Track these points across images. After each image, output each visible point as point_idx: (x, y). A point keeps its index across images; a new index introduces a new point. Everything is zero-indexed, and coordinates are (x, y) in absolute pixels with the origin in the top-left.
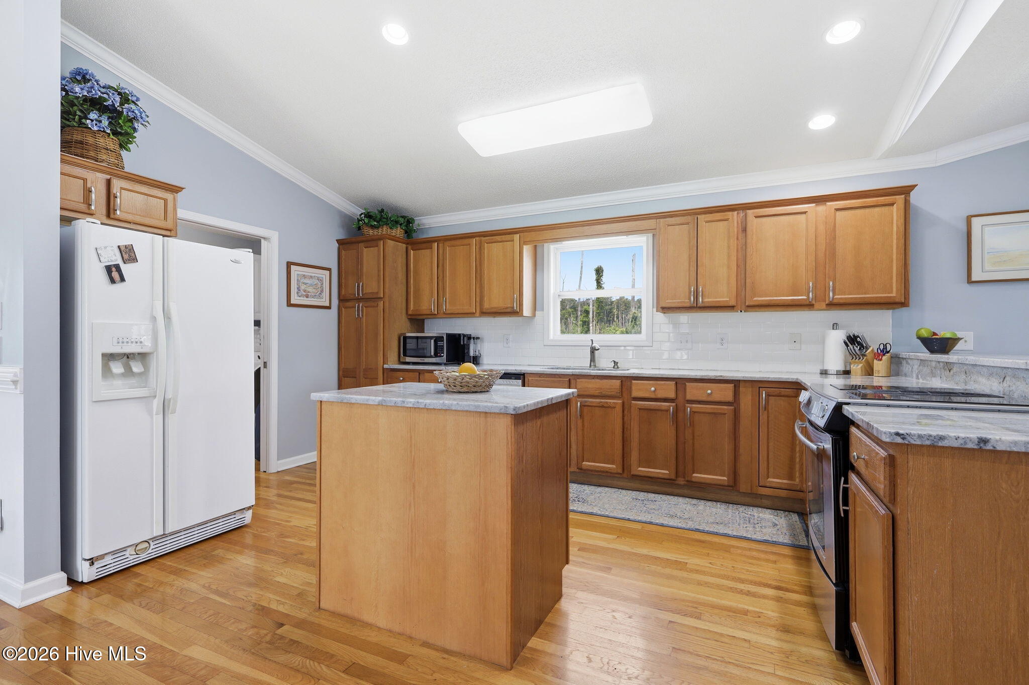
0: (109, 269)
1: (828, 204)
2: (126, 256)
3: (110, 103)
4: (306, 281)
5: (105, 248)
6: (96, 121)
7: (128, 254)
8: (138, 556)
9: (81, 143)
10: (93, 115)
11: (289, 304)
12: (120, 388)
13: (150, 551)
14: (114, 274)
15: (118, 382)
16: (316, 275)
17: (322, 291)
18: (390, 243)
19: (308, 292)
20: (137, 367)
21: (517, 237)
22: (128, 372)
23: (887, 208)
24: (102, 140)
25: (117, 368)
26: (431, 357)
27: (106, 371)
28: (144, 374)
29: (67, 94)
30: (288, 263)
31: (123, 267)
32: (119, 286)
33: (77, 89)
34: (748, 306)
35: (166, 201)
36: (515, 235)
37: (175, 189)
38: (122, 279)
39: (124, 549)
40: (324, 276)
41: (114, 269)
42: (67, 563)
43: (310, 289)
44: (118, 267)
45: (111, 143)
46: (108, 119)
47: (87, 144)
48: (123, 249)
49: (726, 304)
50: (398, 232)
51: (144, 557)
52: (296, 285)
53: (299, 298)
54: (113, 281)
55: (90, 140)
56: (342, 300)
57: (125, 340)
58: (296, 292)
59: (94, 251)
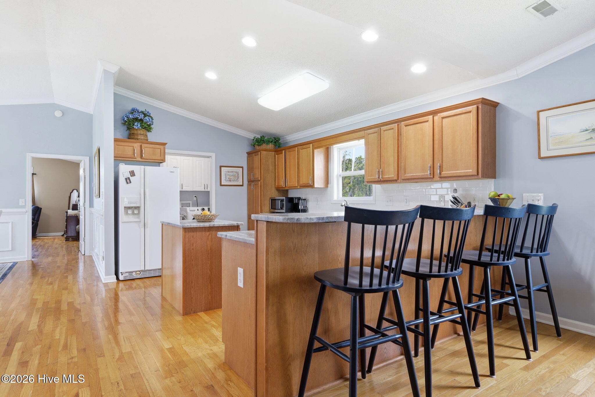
0: (126, 179)
1: (438, 114)
2: (131, 174)
3: (140, 118)
4: (229, 174)
5: (125, 172)
6: (137, 125)
7: (132, 173)
8: (136, 276)
9: (133, 134)
10: (136, 124)
11: (221, 185)
12: (132, 218)
13: (140, 275)
14: (128, 181)
15: (131, 216)
16: (235, 170)
17: (238, 178)
18: (264, 153)
19: (231, 179)
20: (136, 212)
21: (311, 145)
22: (133, 213)
23: (468, 114)
24: (139, 131)
25: (130, 212)
26: (279, 209)
27: (127, 213)
28: (139, 214)
29: (128, 118)
30: (220, 166)
31: (131, 178)
32: (129, 185)
33: (131, 116)
34: (403, 180)
35: (161, 149)
36: (310, 144)
37: (164, 144)
38: (130, 182)
39: (132, 272)
40: (239, 171)
41: (128, 179)
42: (117, 273)
43: (232, 177)
44: (129, 178)
45: (142, 132)
46: (140, 123)
47: (135, 134)
48: (131, 172)
49: (393, 179)
50: (271, 146)
51: (139, 276)
52: (224, 176)
53: (226, 182)
54: (127, 183)
55: (136, 132)
56: (250, 181)
57: (131, 202)
58: (224, 179)
59: (122, 174)
